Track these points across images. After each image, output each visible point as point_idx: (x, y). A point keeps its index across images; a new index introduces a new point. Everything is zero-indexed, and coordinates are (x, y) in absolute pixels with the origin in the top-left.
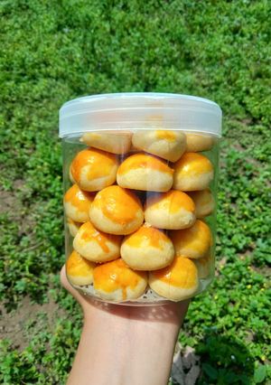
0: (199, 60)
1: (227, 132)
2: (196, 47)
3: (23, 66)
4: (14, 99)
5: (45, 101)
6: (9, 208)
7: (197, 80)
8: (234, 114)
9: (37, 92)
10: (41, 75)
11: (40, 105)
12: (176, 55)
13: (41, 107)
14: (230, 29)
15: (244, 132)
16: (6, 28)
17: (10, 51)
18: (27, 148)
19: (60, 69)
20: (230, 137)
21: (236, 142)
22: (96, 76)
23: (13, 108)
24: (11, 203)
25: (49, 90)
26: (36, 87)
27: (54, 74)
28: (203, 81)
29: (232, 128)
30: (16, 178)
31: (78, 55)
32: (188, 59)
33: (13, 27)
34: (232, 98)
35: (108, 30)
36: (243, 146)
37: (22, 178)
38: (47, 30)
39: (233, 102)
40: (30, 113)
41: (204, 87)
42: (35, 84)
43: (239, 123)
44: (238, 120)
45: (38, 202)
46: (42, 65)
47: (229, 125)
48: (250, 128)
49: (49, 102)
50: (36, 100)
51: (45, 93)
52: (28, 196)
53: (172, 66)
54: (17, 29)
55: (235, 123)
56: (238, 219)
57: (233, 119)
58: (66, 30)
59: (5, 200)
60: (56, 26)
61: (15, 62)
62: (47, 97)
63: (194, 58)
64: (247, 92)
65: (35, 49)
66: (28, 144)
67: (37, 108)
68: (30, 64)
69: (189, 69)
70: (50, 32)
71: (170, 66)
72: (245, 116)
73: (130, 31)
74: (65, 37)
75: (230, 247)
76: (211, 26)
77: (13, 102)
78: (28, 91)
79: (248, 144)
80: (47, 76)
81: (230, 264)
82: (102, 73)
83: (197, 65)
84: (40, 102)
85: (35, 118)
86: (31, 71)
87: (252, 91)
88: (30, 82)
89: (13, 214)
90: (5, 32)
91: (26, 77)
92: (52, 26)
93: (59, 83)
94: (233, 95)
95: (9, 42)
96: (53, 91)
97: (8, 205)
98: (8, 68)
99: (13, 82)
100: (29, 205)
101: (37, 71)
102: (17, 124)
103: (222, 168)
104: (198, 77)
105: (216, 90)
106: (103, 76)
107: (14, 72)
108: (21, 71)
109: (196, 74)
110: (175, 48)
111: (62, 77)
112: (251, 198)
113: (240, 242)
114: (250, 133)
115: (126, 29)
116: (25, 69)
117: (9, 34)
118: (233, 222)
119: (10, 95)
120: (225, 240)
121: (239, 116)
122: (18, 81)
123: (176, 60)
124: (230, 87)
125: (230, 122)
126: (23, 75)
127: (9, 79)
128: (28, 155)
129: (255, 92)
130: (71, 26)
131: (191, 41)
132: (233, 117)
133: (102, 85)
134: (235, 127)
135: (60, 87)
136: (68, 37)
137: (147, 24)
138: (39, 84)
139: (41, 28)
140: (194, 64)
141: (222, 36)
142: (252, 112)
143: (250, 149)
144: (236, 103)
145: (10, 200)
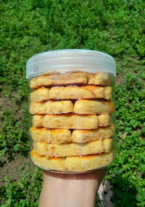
0: (111, 25)
1: (127, 64)
2: (109, 17)
3: (15, 29)
4: (11, 47)
5: (27, 48)
6: (9, 107)
7: (109, 36)
8: (130, 54)
9: (23, 43)
10: (25, 34)
11: (25, 50)
12: (98, 22)
13: (25, 52)
14: (128, 7)
15: (136, 64)
16: (5, 9)
17: (8, 21)
18: (18, 74)
19: (35, 30)
20: (128, 67)
21: (132, 70)
22: (55, 34)
23: (10, 52)
24: (10, 104)
25: (29, 42)
26: (22, 41)
27: (32, 33)
28: (113, 36)
29: (130, 62)
30: (13, 91)
31: (45, 23)
32: (105, 24)
33: (9, 8)
34: (129, 45)
35: (61, 9)
36: (135, 72)
37: (16, 91)
38: (28, 9)
39: (129, 47)
40: (19, 55)
41: (114, 39)
42: (22, 39)
43: (133, 59)
44: (133, 57)
45: (24, 103)
46: (25, 29)
47: (128, 60)
48: (139, 62)
49: (29, 49)
50: (22, 48)
51: (27, 44)
52: (19, 100)
53: (96, 28)
54: (11, 9)
55: (131, 59)
56: (133, 112)
57: (130, 57)
58: (38, 9)
59: (7, 102)
60: (32, 7)
61: (11, 27)
62: (28, 46)
63: (108, 24)
64: (138, 42)
65: (21, 20)
66: (18, 72)
67: (23, 52)
68: (19, 28)
69: (105, 29)
70: (29, 11)
71: (95, 28)
72: (136, 55)
73: (73, 9)
74: (37, 13)
75: (129, 127)
76: (117, 5)
77: (10, 49)
78: (18, 43)
79: (138, 70)
80: (28, 34)
81: (129, 136)
82: (58, 32)
83: (110, 27)
84: (25, 49)
85: (22, 58)
86: (19, 32)
87: (140, 41)
88: (19, 38)
89: (12, 109)
90: (4, 11)
91: (17, 35)
92: (30, 7)
93: (34, 38)
94: (129, 44)
95: (7, 16)
96: (32, 43)
97: (9, 105)
98: (7, 31)
99: (10, 38)
100: (20, 105)
101: (22, 32)
102: (12, 61)
103: (124, 84)
104: (110, 34)
105: (120, 41)
106: (58, 34)
107: (10, 33)
108: (14, 32)
109: (109, 32)
110: (97, 18)
111: (36, 35)
112: (140, 100)
113: (134, 124)
114: (139, 64)
115: (70, 8)
116: (16, 31)
117: (7, 12)
118: (130, 113)
119: (8, 45)
120: (126, 123)
121: (133, 55)
122: (12, 38)
123: (98, 24)
124: (128, 39)
125: (128, 58)
126: (15, 34)
127: (7, 37)
128: (19, 78)
129: (142, 42)
130: (41, 7)
131: (107, 14)
132: (130, 56)
133: (58, 39)
134: (131, 61)
135: (35, 40)
136: (39, 13)
137: (82, 5)
138: (24, 39)
139: (24, 8)
140: (108, 27)
141: (123, 11)
142: (140, 53)
143: (139, 73)
144: (131, 48)
145: (9, 102)
